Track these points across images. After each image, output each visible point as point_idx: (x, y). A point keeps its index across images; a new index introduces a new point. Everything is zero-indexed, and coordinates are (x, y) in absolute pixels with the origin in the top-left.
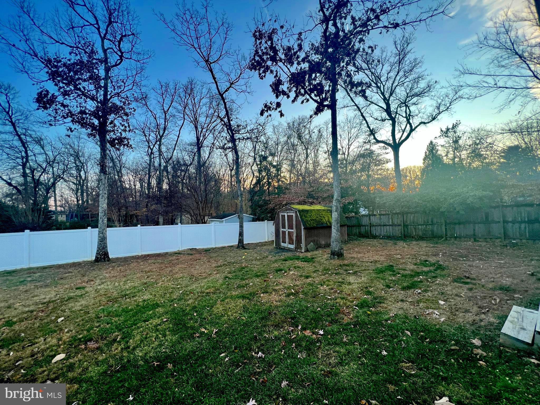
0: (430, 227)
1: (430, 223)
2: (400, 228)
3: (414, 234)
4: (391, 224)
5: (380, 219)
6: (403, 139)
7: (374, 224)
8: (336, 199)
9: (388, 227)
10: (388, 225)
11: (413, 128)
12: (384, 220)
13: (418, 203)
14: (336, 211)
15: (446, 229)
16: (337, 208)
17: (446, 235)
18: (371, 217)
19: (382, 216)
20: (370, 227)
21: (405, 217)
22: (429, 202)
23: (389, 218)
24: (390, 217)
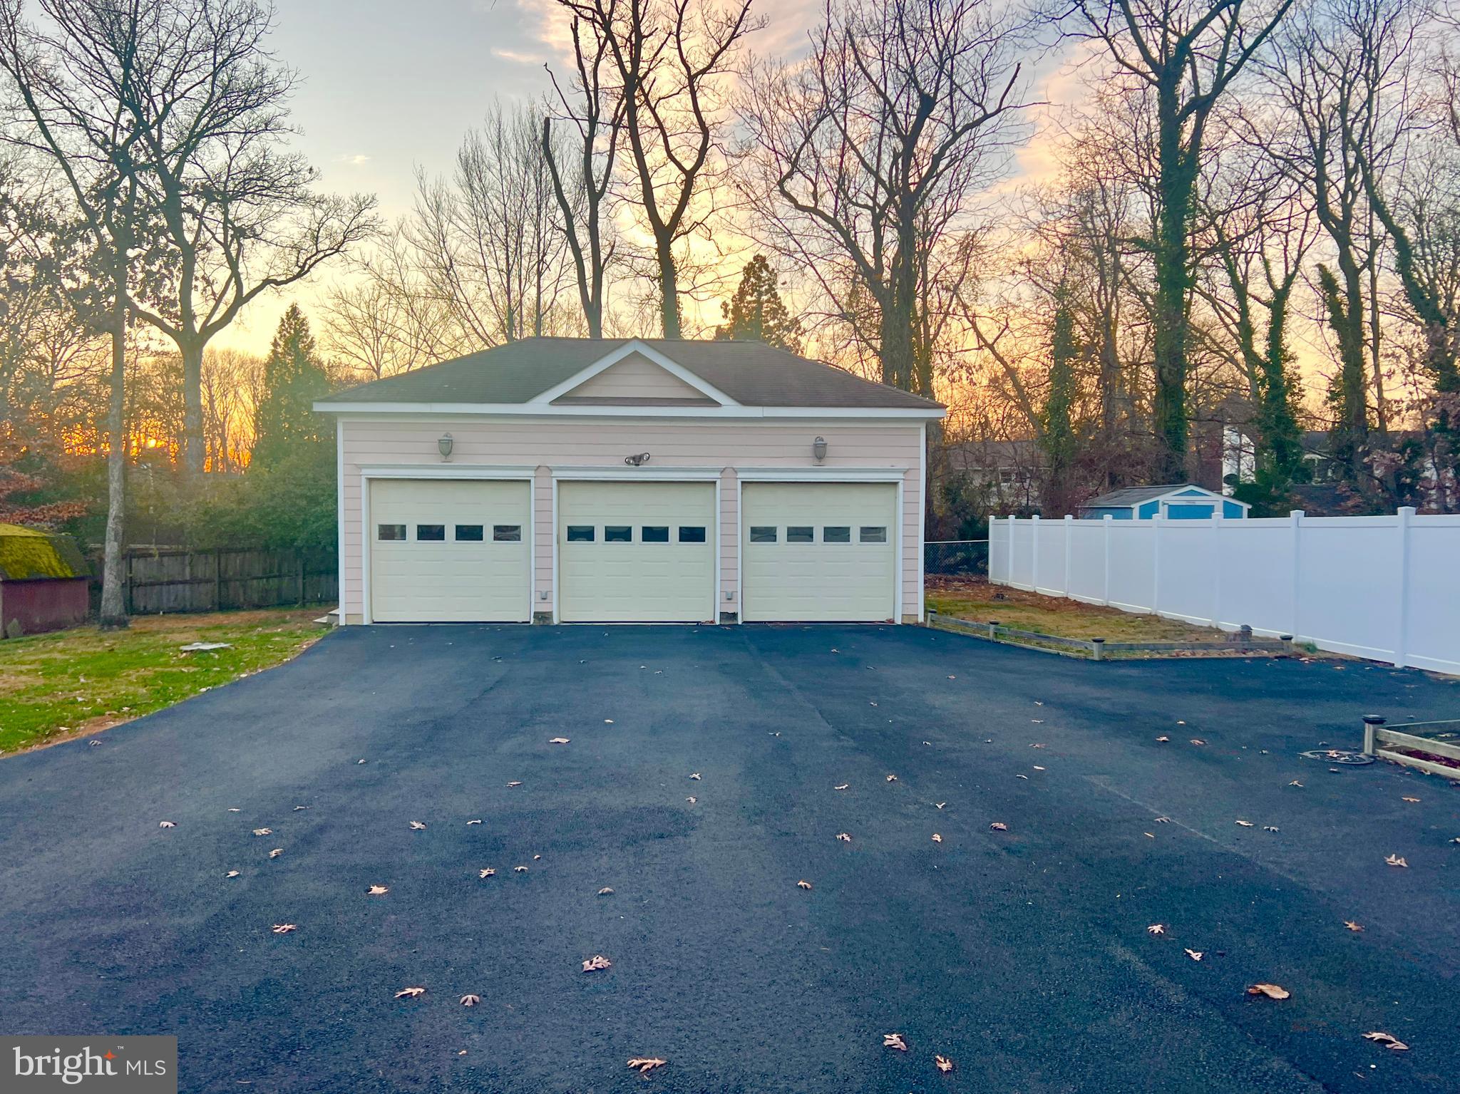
0: (274, 583)
1: (276, 573)
2: (209, 586)
3: (242, 600)
4: (188, 577)
5: (161, 564)
6: (213, 320)
7: (144, 581)
8: (116, 517)
9: (180, 586)
10: (181, 583)
11: (246, 291)
12: (172, 568)
13: (255, 527)
14: (115, 540)
15: (304, 584)
16: (116, 535)
17: (304, 598)
18: (134, 561)
19: (166, 559)
20: (131, 588)
21: (223, 560)
22: (275, 526)
23: (183, 563)
24: (187, 562)
